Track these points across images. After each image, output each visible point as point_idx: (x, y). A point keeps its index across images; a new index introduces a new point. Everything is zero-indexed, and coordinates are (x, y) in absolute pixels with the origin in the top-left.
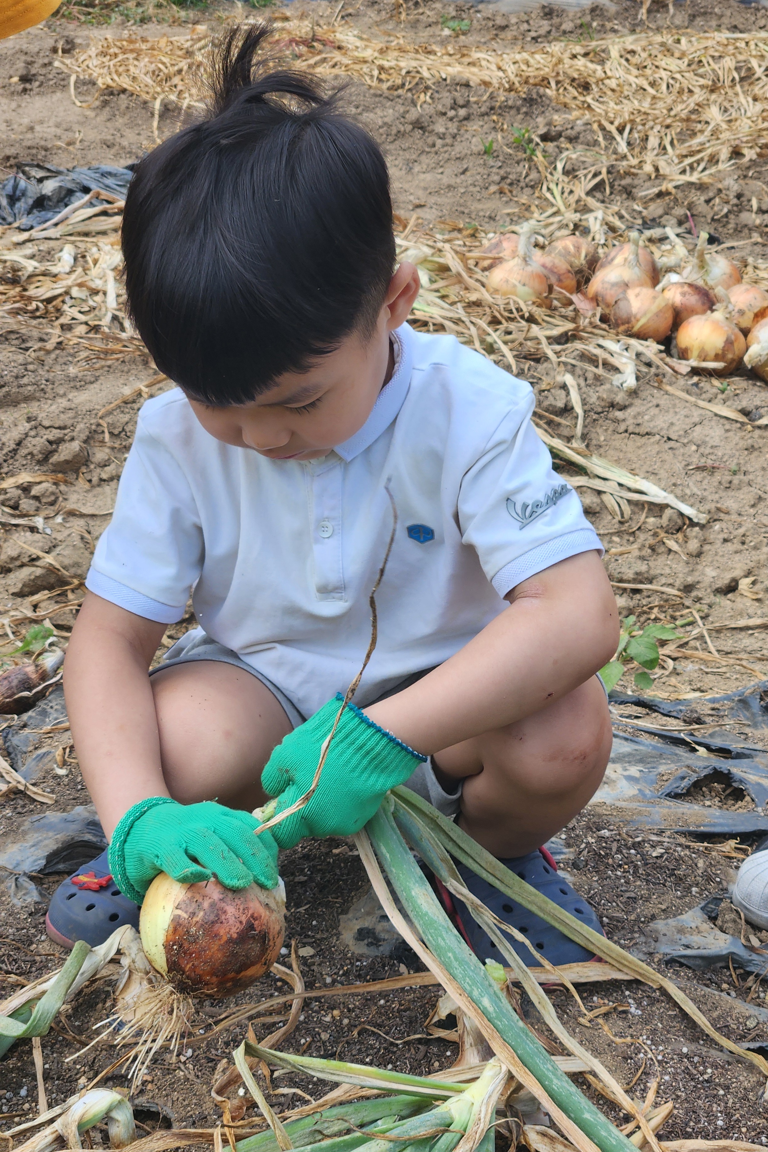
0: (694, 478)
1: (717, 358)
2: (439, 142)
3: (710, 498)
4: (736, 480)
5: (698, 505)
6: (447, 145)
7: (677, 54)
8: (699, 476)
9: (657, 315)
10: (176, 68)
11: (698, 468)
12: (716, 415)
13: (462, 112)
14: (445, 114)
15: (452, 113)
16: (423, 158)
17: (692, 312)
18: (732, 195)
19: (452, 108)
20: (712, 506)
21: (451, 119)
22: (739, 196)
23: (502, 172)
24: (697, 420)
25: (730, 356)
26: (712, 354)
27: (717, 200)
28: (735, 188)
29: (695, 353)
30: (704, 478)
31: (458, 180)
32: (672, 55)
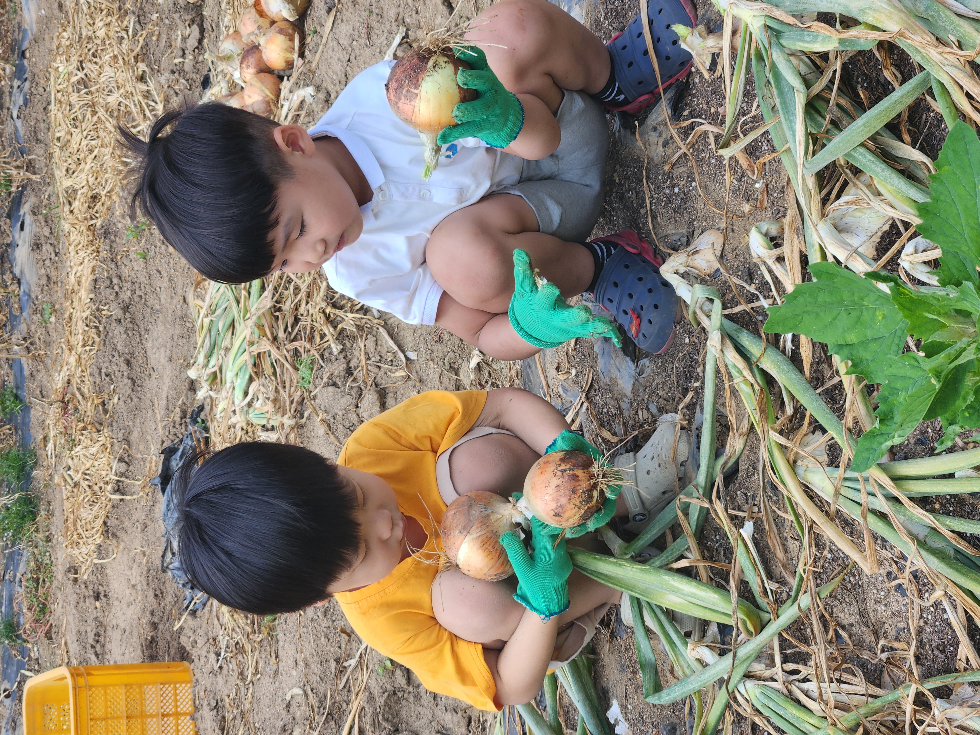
0: (375, 40)
1: (292, 40)
2: (138, 293)
3: (388, 28)
4: (375, 11)
5: (394, 35)
6: (140, 287)
7: (69, 137)
8: (374, 37)
9: (263, 83)
10: (87, 489)
11: (369, 38)
12: (331, 30)
13: (115, 281)
14: (117, 293)
15: (116, 288)
16: (149, 304)
17: (260, 60)
18: (173, 77)
19: (113, 288)
20: (394, 24)
21: (121, 288)
22: (173, 72)
23: (159, 244)
24: (335, 42)
25: (290, 31)
26: (289, 43)
27: (176, 87)
28: (167, 75)
29: (289, 55)
30: (375, 33)
31: (165, 275)
32: (69, 141)
